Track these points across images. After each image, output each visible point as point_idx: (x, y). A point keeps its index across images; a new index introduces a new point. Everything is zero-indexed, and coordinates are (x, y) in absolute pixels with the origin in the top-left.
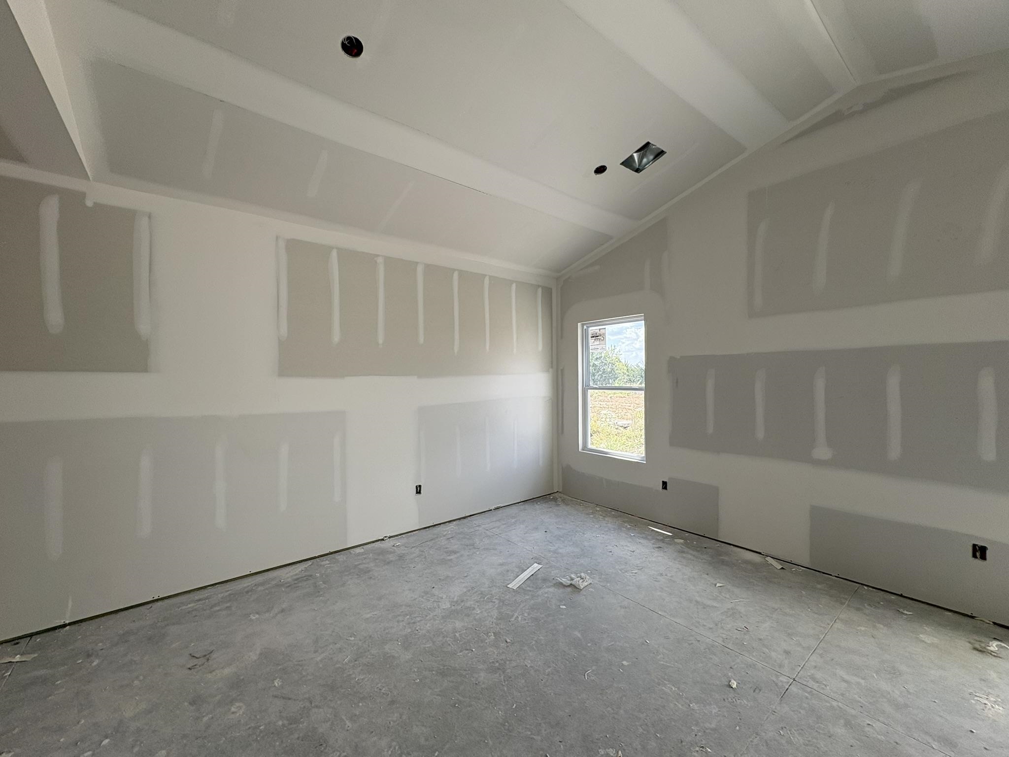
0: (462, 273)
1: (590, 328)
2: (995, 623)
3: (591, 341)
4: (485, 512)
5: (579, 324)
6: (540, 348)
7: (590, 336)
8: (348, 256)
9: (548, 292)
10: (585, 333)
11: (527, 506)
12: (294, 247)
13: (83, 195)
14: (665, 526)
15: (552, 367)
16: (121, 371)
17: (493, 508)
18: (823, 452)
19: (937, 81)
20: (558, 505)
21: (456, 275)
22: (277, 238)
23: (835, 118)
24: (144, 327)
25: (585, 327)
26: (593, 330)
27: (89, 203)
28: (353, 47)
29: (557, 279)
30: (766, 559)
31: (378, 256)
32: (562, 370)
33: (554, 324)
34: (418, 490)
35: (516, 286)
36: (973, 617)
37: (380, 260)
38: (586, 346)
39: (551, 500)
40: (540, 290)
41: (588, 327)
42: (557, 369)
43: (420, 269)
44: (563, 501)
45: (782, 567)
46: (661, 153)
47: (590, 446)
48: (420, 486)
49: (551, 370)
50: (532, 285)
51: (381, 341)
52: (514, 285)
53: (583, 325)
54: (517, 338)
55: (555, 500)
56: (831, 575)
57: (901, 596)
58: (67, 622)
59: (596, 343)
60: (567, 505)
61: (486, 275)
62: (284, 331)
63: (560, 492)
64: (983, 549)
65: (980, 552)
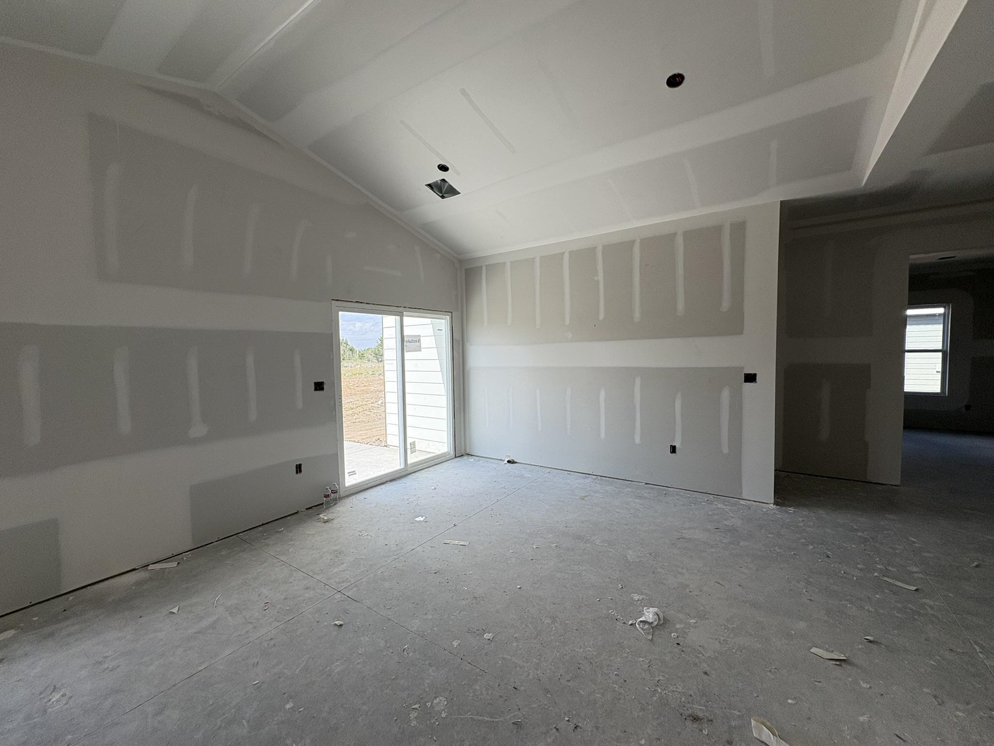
2: (307, 509)
18: (198, 430)
23: (193, 104)
30: (149, 569)
36: (298, 513)
45: (177, 563)
56: (212, 543)
57: (263, 524)
64: (300, 465)
65: (299, 468)
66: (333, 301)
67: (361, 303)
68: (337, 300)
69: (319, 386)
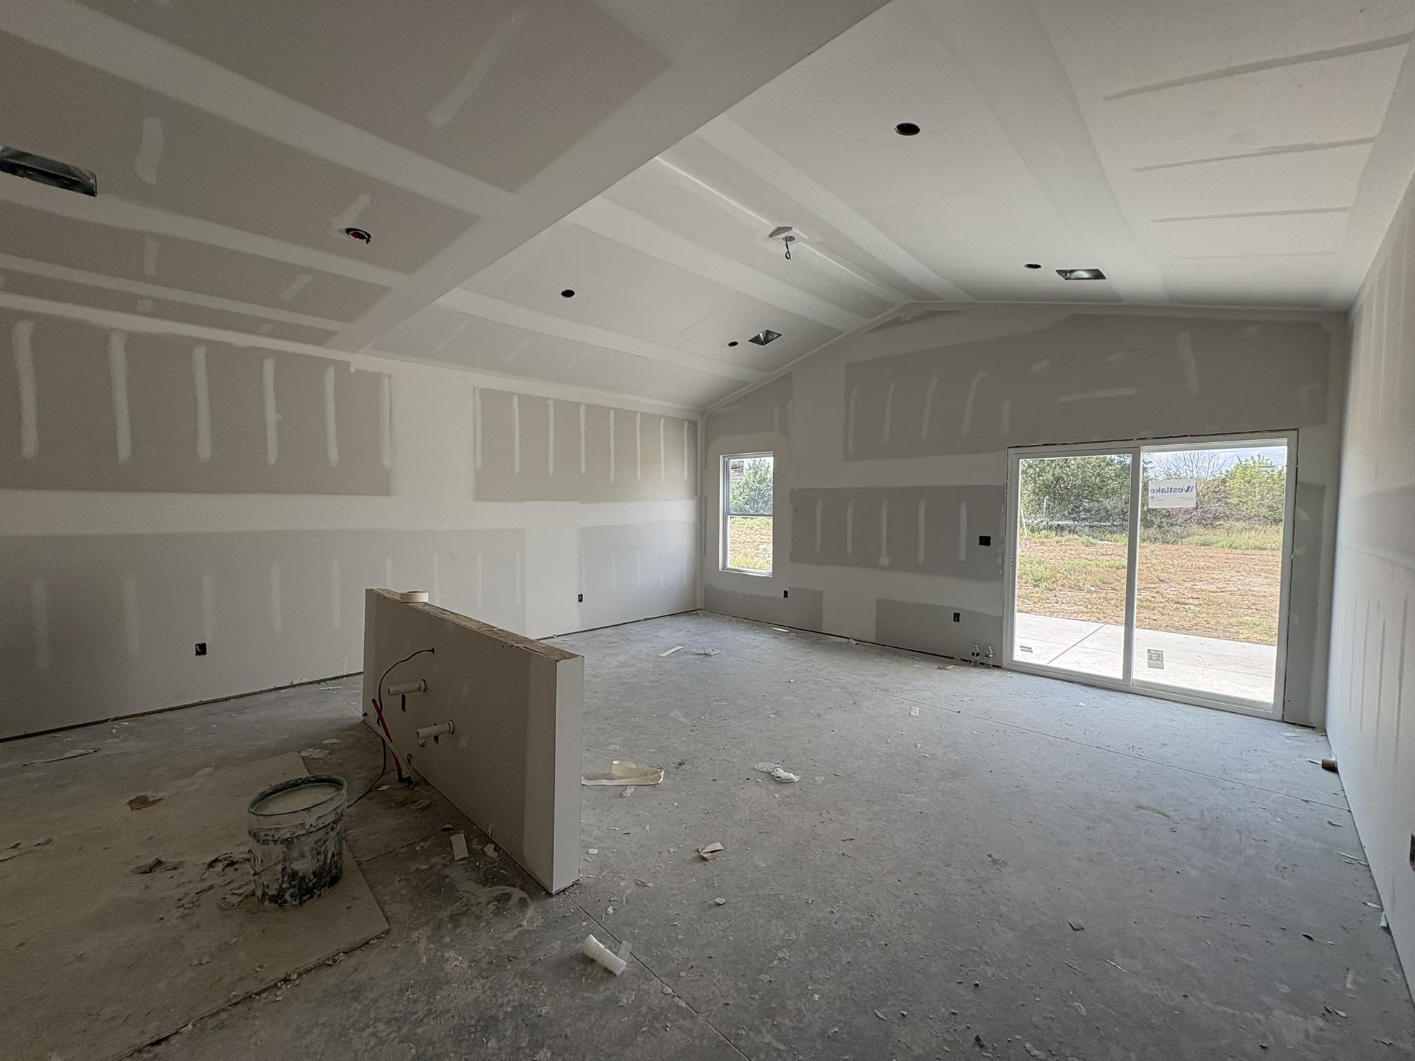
0: (616, 410)
1: (731, 460)
2: (962, 660)
3: (732, 471)
4: (635, 622)
5: (721, 456)
6: (686, 477)
7: (731, 467)
8: (525, 399)
9: (693, 425)
10: (726, 464)
11: (671, 618)
12: (487, 396)
13: (348, 364)
14: (784, 627)
15: (696, 495)
16: (356, 494)
17: (642, 618)
18: (885, 561)
19: (948, 312)
20: (700, 617)
21: (612, 413)
22: (474, 388)
23: (896, 322)
24: (387, 463)
25: (726, 459)
26: (733, 462)
27: (352, 371)
28: (568, 294)
29: (703, 413)
30: (849, 640)
31: (549, 399)
32: (706, 498)
33: (699, 456)
34: (581, 599)
35: (665, 420)
36: (953, 658)
37: (550, 403)
38: (727, 475)
39: (695, 614)
40: (686, 424)
41: (730, 459)
42: (701, 496)
43: (582, 408)
44: (705, 615)
45: (857, 643)
46: (779, 335)
47: (729, 566)
48: (582, 595)
49: (695, 497)
50: (679, 419)
51: (551, 472)
52: (663, 420)
53: (724, 457)
54: (665, 468)
55: (697, 614)
56: (886, 646)
57: (921, 652)
58: (345, 674)
59: (736, 474)
60: (707, 617)
61: (637, 412)
62: (479, 464)
63: (703, 609)
64: (958, 614)
65: (957, 617)
66: (1009, 449)
67: (1054, 445)
68: (1017, 447)
69: (985, 541)
